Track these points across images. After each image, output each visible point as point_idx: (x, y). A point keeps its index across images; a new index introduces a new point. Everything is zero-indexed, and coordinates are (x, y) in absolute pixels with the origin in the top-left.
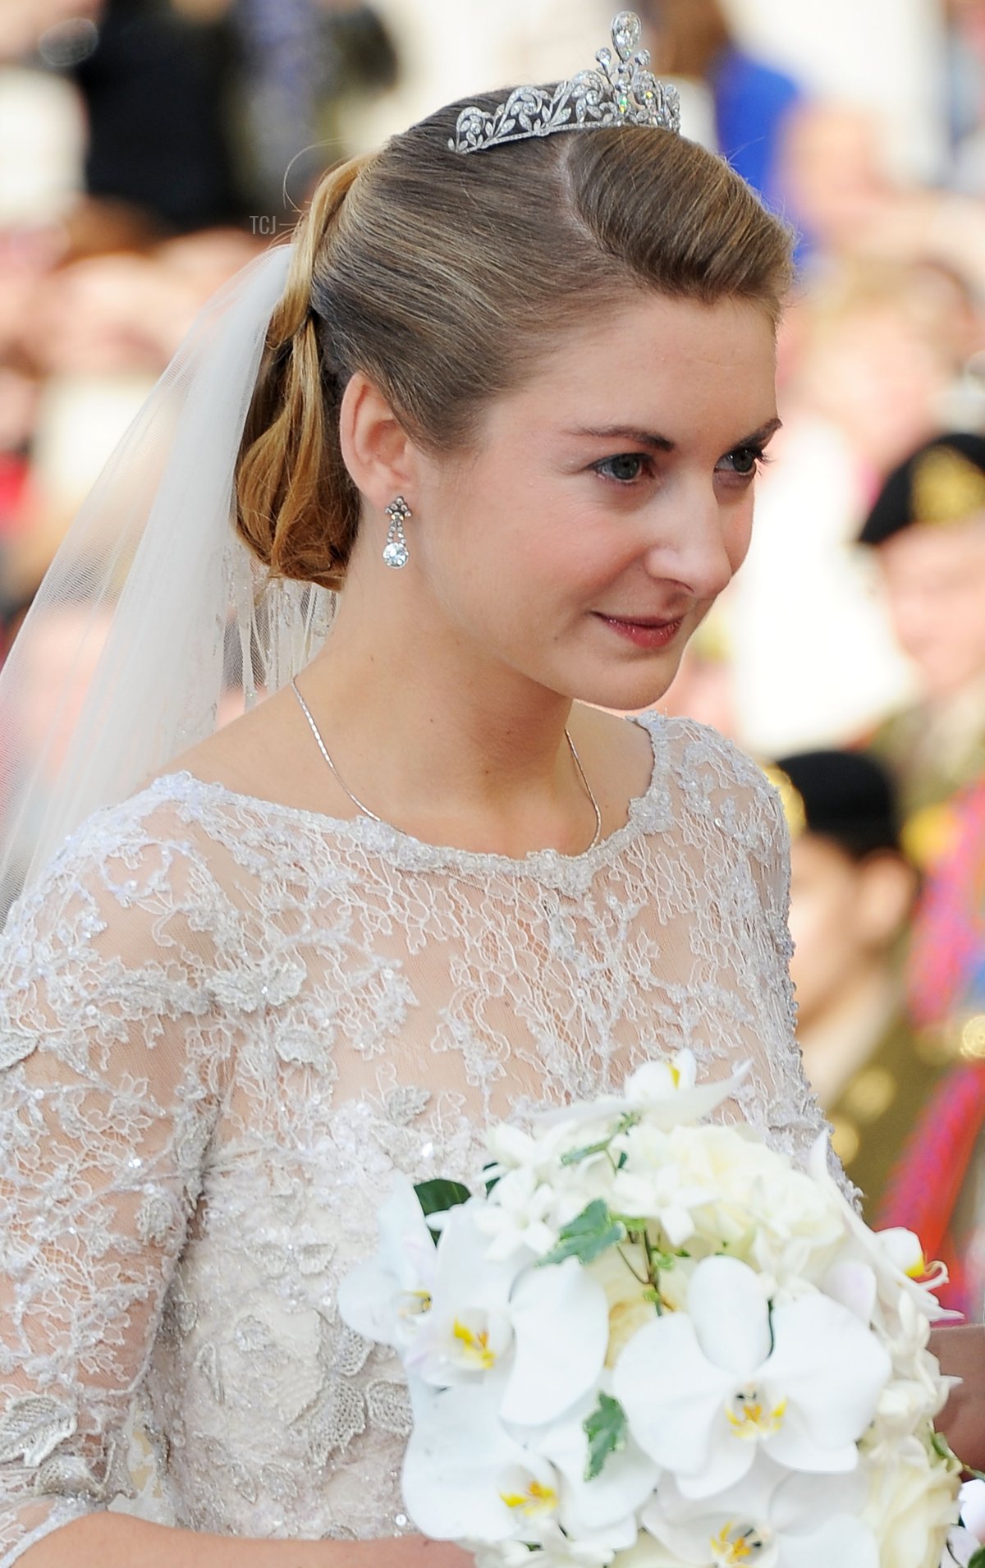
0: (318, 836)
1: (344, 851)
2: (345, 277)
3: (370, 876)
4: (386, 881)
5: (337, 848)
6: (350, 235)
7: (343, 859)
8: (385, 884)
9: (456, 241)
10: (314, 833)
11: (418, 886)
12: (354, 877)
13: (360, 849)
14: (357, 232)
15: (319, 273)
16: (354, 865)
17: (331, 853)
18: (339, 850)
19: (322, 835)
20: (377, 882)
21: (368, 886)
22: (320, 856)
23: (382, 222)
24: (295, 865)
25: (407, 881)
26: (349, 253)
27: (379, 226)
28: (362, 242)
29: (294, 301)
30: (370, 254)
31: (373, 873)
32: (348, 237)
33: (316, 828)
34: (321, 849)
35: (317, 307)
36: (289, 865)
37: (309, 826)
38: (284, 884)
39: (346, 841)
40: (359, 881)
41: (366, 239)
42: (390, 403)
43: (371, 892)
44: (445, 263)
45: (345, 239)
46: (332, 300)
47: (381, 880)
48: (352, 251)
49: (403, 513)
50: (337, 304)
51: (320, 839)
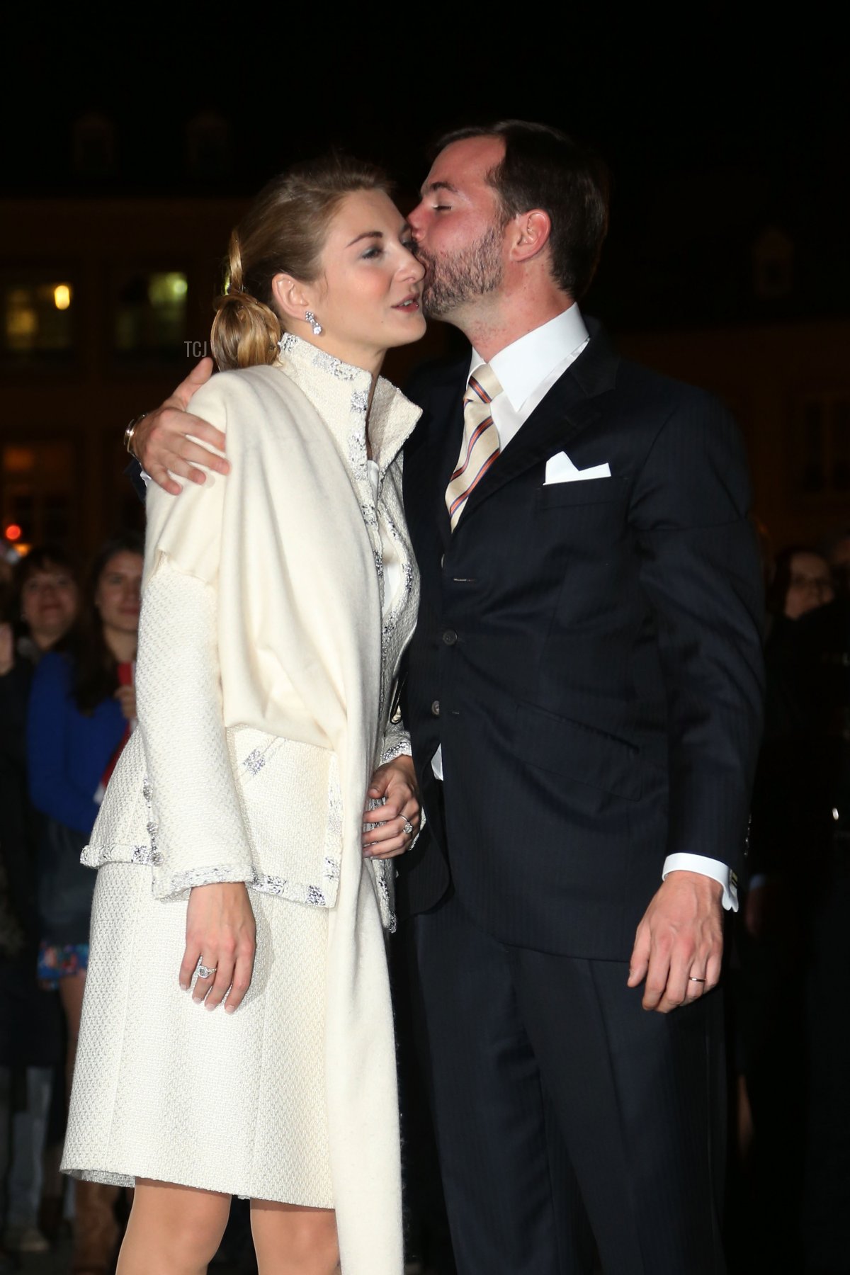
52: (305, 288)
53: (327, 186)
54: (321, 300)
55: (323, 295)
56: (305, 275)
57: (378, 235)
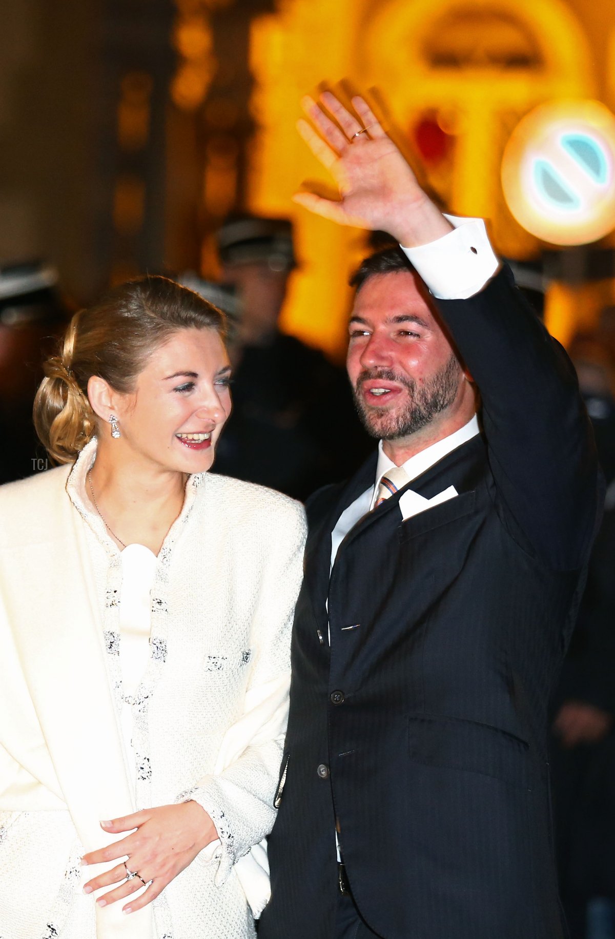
52: (116, 396)
53: (163, 316)
54: (126, 411)
55: (131, 408)
56: (118, 386)
57: (194, 375)
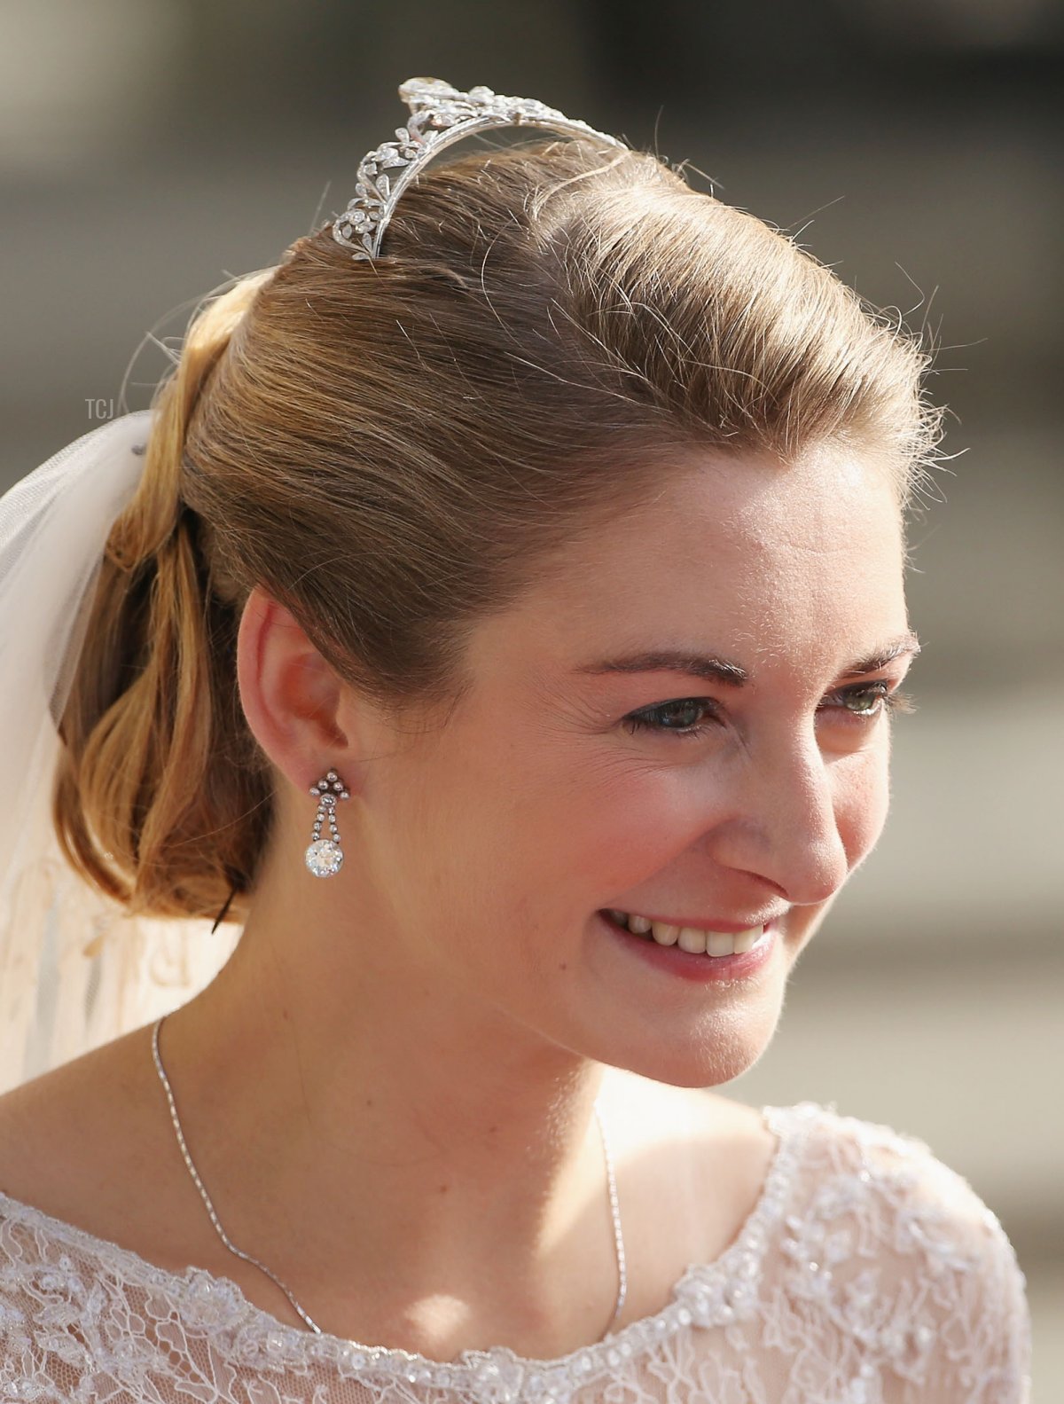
0: (119, 1289)
1: (153, 1322)
2: (234, 455)
3: (186, 1367)
4: (211, 1378)
5: (143, 1313)
6: (238, 390)
7: (150, 1334)
8: (206, 1381)
9: (397, 387)
10: (115, 1283)
11: (260, 1392)
12: (159, 1362)
13: (178, 1323)
14: (249, 386)
15: (194, 452)
16: (165, 1346)
17: (132, 1318)
18: (146, 1317)
19: (125, 1288)
20: (195, 1378)
21: (180, 1380)
22: (114, 1321)
23: (286, 366)
24: (71, 1329)
25: (244, 1382)
26: (238, 418)
27: (283, 372)
28: (256, 400)
29: (155, 499)
30: (270, 417)
31: (192, 1364)
32: (236, 395)
33: (119, 1276)
34: (119, 1308)
35: (194, 503)
36: (61, 1329)
37: (109, 1271)
38: (44, 1360)
39: (160, 1306)
40: (168, 1372)
41: (263, 395)
42: (310, 633)
43: (182, 1390)
44: (381, 421)
45: (232, 399)
46: (214, 488)
47: (203, 1377)
48: (241, 415)
49: (337, 793)
50: (222, 494)
51: (122, 1294)
